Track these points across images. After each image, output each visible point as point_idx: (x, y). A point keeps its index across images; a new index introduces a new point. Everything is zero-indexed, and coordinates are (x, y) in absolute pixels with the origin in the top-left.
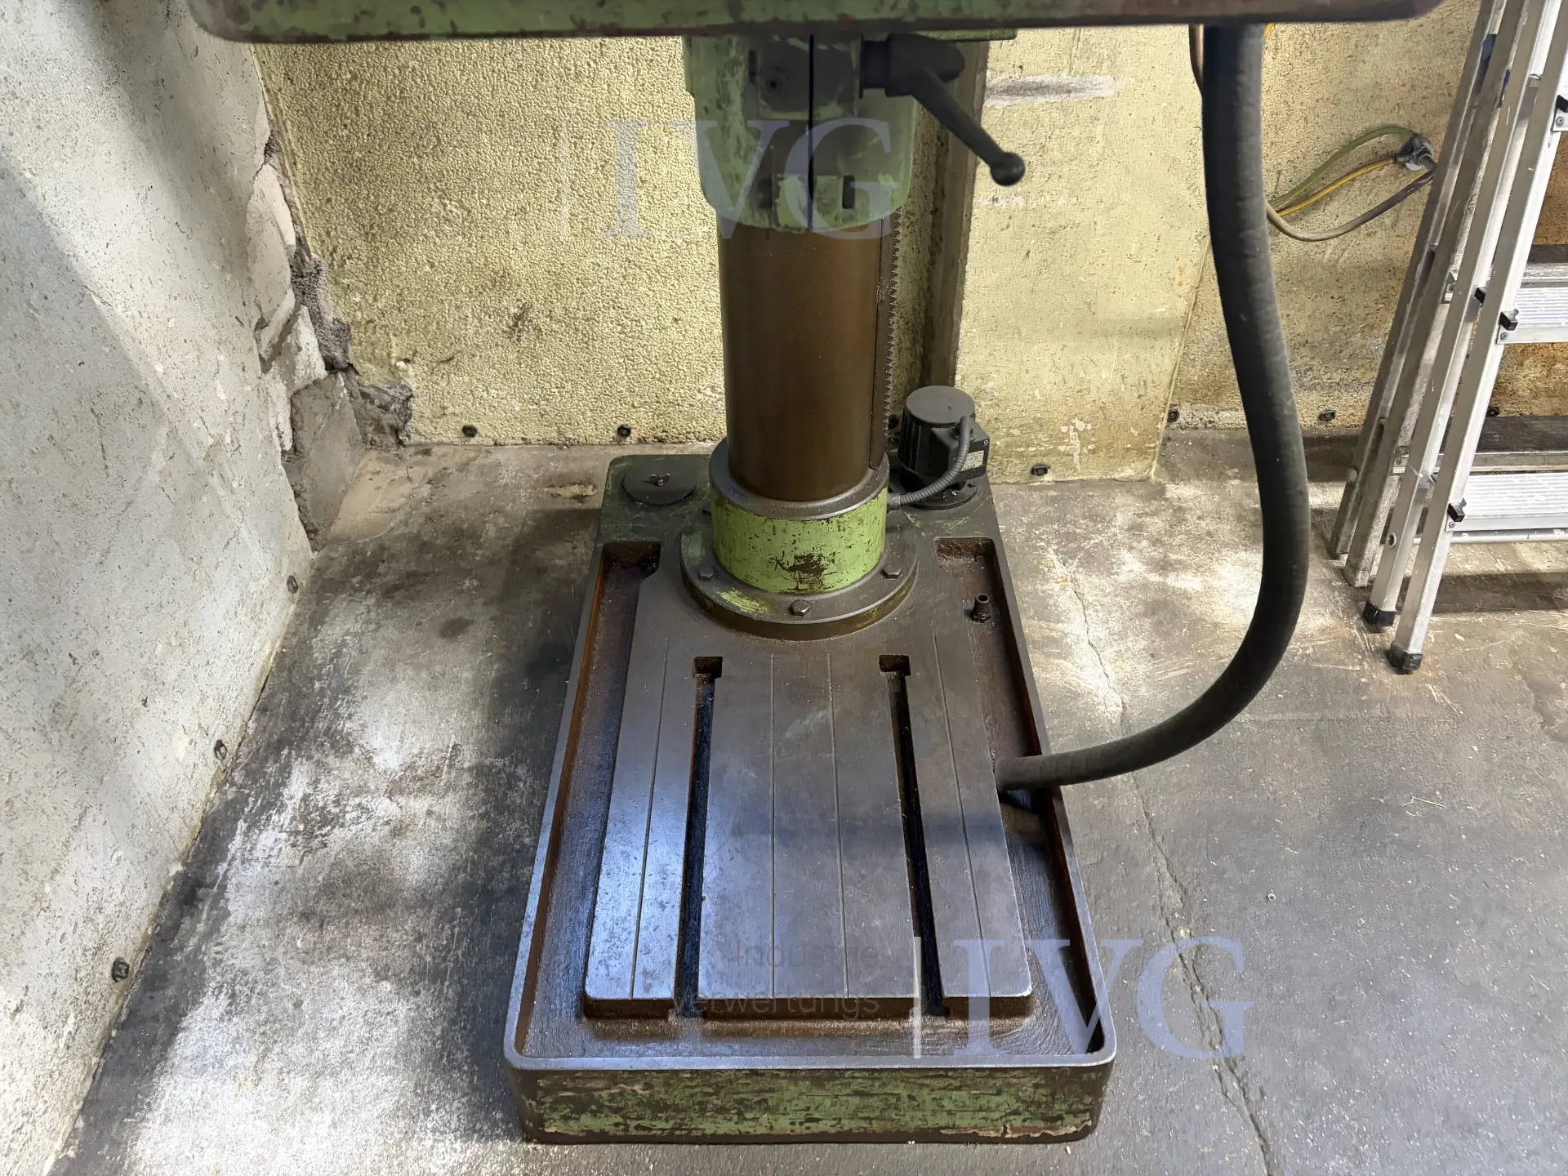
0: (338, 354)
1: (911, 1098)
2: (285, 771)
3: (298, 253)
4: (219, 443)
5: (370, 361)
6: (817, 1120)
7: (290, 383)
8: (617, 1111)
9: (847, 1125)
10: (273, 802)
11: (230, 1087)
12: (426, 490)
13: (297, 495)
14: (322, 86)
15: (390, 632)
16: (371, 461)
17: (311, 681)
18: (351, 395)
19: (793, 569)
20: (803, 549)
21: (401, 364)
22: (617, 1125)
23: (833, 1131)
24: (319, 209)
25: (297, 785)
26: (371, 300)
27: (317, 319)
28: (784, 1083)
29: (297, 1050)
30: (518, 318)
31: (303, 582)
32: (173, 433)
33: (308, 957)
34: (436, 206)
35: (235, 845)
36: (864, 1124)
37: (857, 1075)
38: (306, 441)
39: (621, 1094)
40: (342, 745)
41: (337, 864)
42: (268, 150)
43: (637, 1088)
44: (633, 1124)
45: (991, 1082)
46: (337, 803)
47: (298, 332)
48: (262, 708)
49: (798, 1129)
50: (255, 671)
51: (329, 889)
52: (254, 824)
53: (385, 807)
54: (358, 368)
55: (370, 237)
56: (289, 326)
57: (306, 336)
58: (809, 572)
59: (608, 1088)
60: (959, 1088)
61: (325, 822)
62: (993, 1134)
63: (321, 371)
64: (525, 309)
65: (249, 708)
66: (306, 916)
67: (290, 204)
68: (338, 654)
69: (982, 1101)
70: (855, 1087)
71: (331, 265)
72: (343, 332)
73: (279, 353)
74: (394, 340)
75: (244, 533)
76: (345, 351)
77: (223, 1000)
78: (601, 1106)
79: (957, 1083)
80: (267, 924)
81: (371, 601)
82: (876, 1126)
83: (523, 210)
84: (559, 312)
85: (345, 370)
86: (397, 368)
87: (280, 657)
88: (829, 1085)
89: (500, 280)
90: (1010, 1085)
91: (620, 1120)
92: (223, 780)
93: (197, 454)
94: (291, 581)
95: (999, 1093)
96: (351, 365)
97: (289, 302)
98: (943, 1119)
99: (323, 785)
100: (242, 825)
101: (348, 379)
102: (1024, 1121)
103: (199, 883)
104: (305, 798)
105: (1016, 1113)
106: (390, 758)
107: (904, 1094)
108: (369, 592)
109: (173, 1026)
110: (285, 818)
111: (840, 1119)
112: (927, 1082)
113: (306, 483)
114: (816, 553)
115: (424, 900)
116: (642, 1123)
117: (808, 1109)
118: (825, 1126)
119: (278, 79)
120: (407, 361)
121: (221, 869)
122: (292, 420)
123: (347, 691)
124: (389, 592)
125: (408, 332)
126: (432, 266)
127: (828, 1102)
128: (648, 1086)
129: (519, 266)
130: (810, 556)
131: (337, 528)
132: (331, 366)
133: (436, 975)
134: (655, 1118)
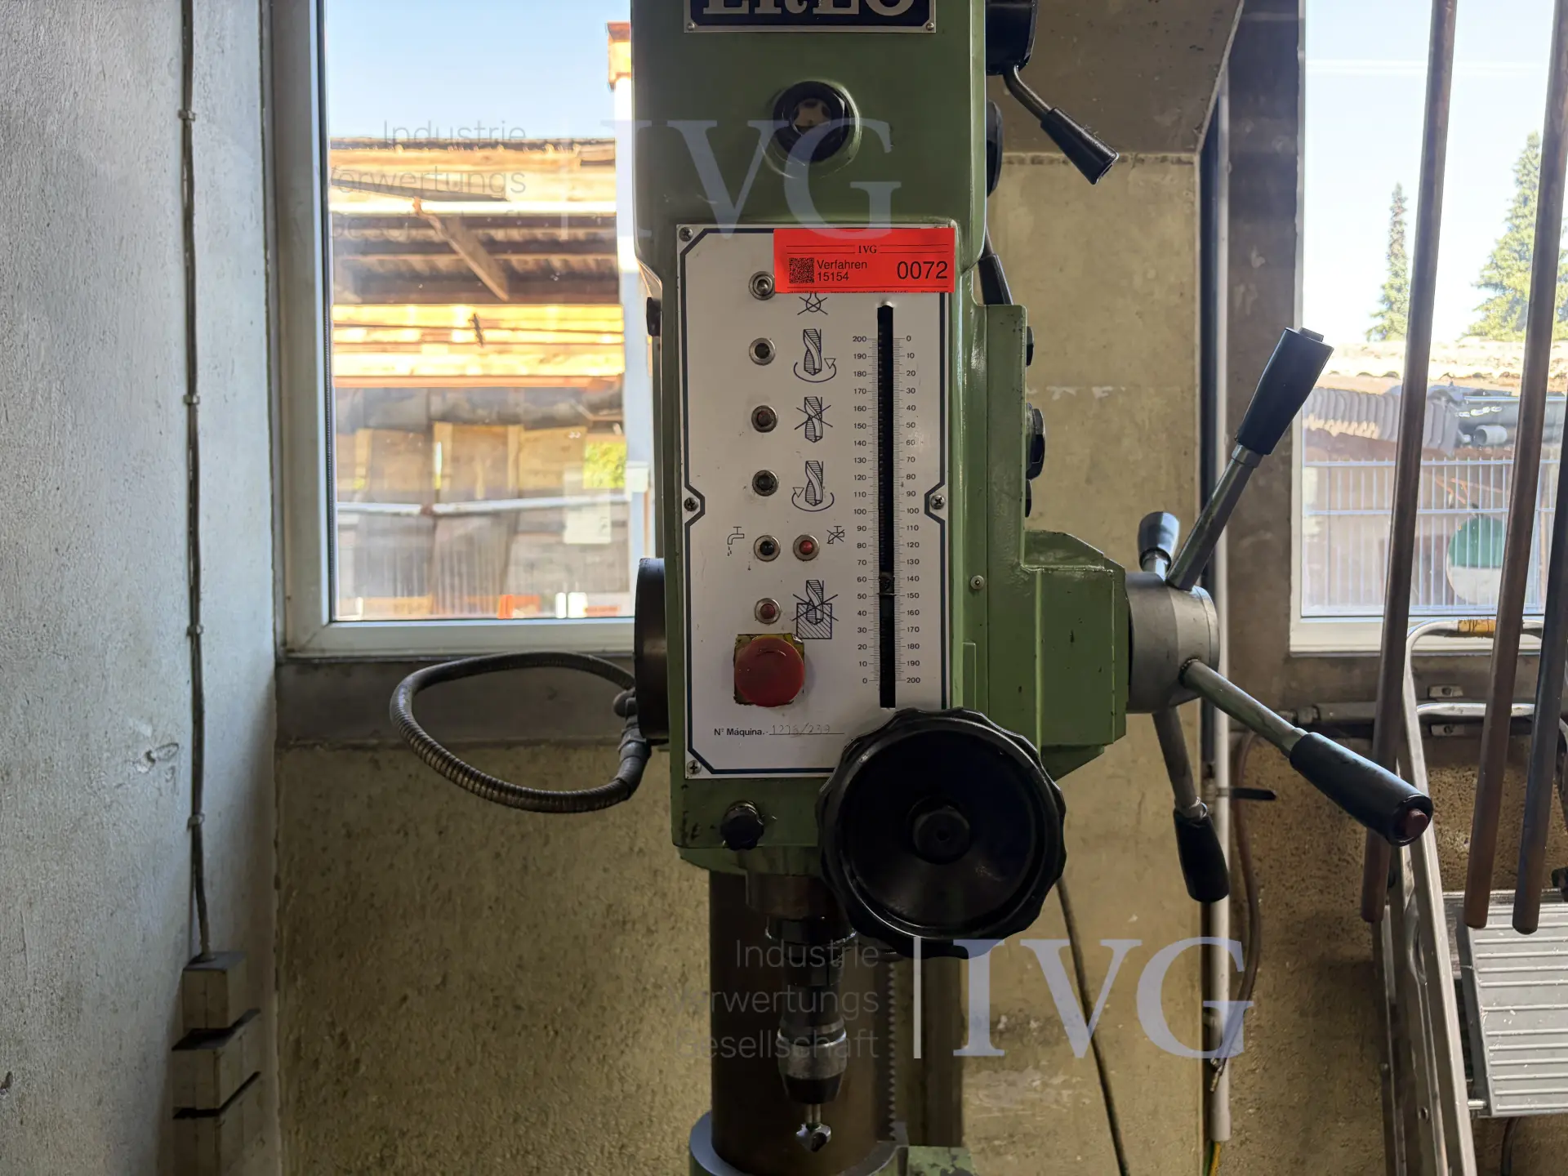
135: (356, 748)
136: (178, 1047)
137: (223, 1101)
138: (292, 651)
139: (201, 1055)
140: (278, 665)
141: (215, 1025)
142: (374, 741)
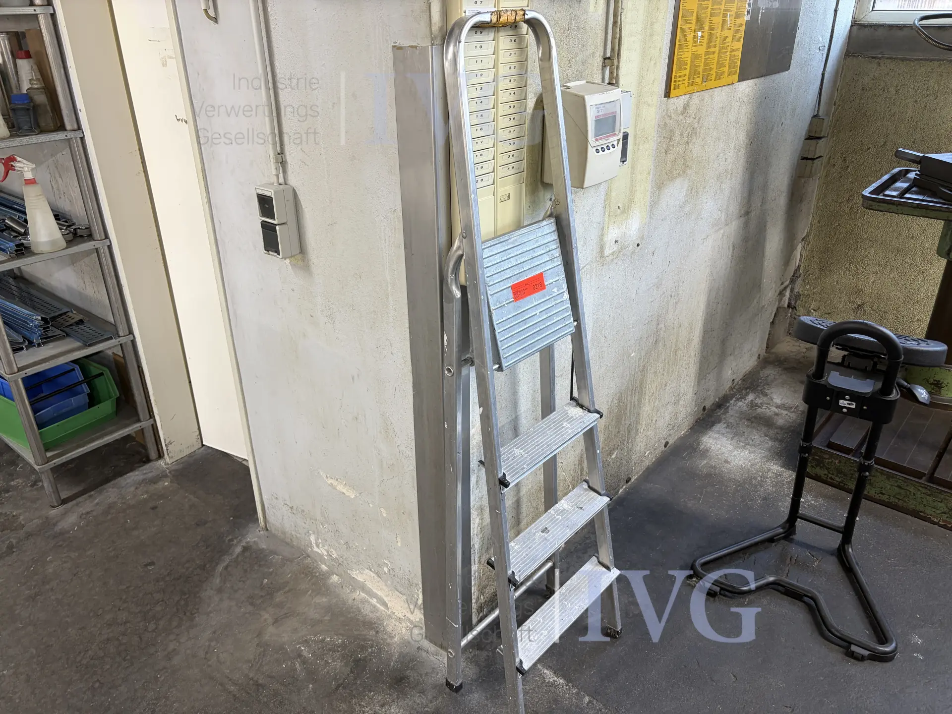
0: (793, 303)
1: (914, 494)
2: (747, 394)
3: (796, 270)
4: (764, 306)
5: (802, 307)
6: (883, 494)
7: (779, 304)
8: (827, 469)
9: (892, 500)
10: (743, 398)
11: (725, 439)
12: (804, 350)
13: (769, 334)
14: (828, 225)
15: (784, 377)
16: (788, 338)
17: (758, 379)
18: (791, 316)
19: (931, 384)
20: (937, 378)
21: (812, 311)
22: (825, 474)
23: (887, 500)
24: (809, 259)
25: (751, 397)
26: (812, 288)
27: (792, 290)
28: (879, 474)
29: (742, 439)
30: (860, 306)
31: (761, 357)
32: (760, 297)
33: (748, 426)
34: (848, 265)
35: (732, 402)
36: (897, 501)
37: (901, 478)
38: (777, 322)
39: (832, 462)
40: (766, 395)
41: (758, 414)
42: (803, 239)
43: (837, 461)
44: (830, 475)
45: (940, 495)
46: (761, 404)
47: (786, 292)
48: (744, 380)
49: (877, 497)
50: (744, 371)
51: (755, 417)
52: (738, 400)
53: (774, 409)
54: (797, 309)
55: (821, 269)
56: (785, 288)
57: (788, 294)
58: (938, 387)
59: (829, 459)
60: (929, 495)
61: (756, 406)
62: (936, 520)
63: (786, 306)
64: (863, 304)
65: (740, 378)
66: (748, 420)
67: (801, 255)
68: (767, 376)
69: (935, 504)
70: (898, 483)
71: (804, 275)
72: (798, 297)
73: (781, 294)
74: (814, 303)
75: (758, 333)
76: (795, 304)
77: (725, 425)
78: (824, 465)
79: (929, 493)
80: (738, 417)
81: (780, 369)
82: (901, 503)
83: (876, 273)
84: (875, 307)
85: (792, 308)
86: (810, 311)
87: (750, 372)
88: (891, 480)
89: (859, 293)
90: (945, 499)
91: (827, 473)
92: (731, 389)
93: (761, 306)
94: (759, 355)
95: (941, 502)
96: (795, 307)
97: (788, 282)
98: (921, 508)
99: (758, 399)
100: (734, 399)
101: (792, 311)
102: (947, 517)
103: (722, 405)
104: (752, 400)
105: (945, 513)
106: (778, 400)
107: (913, 491)
108: (780, 367)
109: (713, 424)
110: (746, 402)
111: (890, 496)
112: (920, 489)
113: (772, 333)
114: (942, 381)
115: (781, 428)
116: (833, 477)
117: (882, 488)
118: (884, 498)
119: (816, 221)
120: (814, 310)
121: (728, 404)
122: (775, 314)
123: (768, 385)
124: (785, 369)
125: (820, 301)
126: (837, 283)
127: (889, 487)
128: (840, 462)
129: (867, 289)
130: (939, 381)
131: (773, 350)
132: (789, 306)
133: (781, 441)
134: (837, 476)
135: (873, 58)
136: (806, 139)
137: (816, 157)
138: (856, 21)
139: (813, 142)
140: (852, 26)
141: (817, 135)
142: (880, 56)
